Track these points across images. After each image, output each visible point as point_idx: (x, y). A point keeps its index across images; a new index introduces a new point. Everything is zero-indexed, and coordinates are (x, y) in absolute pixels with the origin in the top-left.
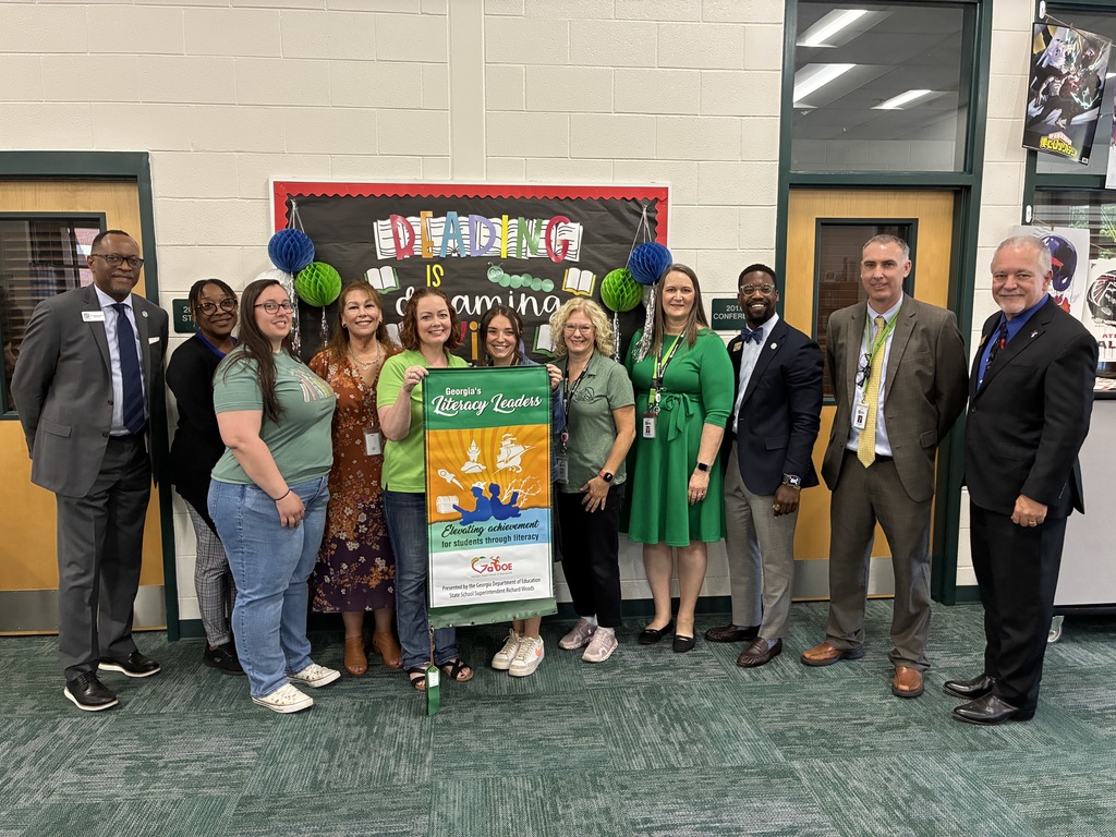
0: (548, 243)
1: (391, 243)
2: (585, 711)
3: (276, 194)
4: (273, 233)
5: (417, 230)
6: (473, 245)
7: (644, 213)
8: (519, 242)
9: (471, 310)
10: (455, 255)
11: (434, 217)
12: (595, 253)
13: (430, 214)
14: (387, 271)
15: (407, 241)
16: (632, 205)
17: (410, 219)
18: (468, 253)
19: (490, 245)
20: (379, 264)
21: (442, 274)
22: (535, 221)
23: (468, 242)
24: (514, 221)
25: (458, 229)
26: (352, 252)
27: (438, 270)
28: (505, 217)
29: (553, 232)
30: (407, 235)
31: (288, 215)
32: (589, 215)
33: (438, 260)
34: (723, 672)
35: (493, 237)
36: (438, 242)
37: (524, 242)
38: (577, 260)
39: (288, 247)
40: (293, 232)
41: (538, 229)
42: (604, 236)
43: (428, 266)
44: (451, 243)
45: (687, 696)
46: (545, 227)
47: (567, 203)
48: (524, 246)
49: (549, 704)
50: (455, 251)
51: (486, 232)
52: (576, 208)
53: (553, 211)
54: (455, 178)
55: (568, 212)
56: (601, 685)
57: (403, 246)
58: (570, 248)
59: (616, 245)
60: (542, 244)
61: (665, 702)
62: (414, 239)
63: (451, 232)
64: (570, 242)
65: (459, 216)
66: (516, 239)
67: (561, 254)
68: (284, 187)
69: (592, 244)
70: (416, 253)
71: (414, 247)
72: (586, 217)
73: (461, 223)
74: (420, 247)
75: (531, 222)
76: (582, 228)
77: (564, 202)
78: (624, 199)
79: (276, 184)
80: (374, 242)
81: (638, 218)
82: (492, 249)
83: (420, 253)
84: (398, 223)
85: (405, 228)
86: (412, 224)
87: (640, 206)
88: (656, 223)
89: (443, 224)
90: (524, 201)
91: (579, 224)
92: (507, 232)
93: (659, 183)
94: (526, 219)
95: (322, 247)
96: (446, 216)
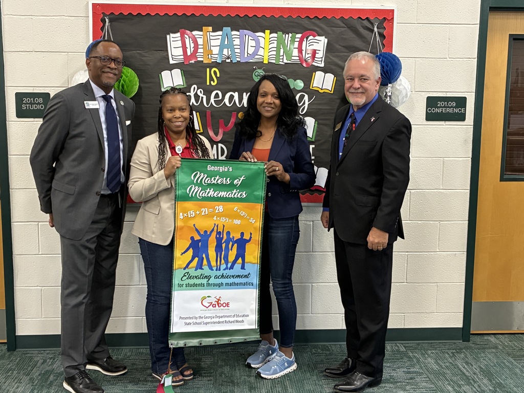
0: (300, 51)
1: (180, 52)
3: (94, 13)
4: (91, 41)
5: (200, 41)
7: (376, 29)
8: (278, 51)
9: (240, 103)
10: (228, 61)
11: (214, 31)
12: (336, 60)
13: (210, 29)
14: (177, 72)
15: (192, 50)
16: (366, 23)
17: (195, 33)
18: (239, 59)
19: (255, 53)
20: (171, 68)
21: (218, 75)
22: (290, 35)
23: (238, 51)
24: (275, 35)
25: (231, 41)
26: (150, 58)
27: (215, 72)
28: (268, 32)
29: (304, 43)
30: (192, 45)
31: (102, 29)
32: (332, 30)
33: (216, 64)
35: (258, 47)
36: (216, 50)
37: (282, 51)
38: (322, 65)
41: (293, 41)
42: (343, 46)
43: (208, 70)
44: (225, 52)
46: (298, 40)
47: (317, 22)
48: (282, 54)
50: (228, 58)
51: (253, 43)
52: (323, 26)
53: (304, 27)
55: (316, 29)
57: (189, 54)
58: (317, 56)
60: (295, 53)
62: (198, 48)
63: (226, 43)
64: (317, 52)
65: (232, 31)
66: (275, 49)
67: (310, 61)
68: (100, 8)
69: (334, 52)
70: (199, 59)
71: (198, 54)
72: (330, 32)
73: (233, 37)
74: (202, 54)
75: (287, 35)
76: (326, 40)
77: (313, 20)
78: (360, 18)
79: (94, 5)
80: (167, 51)
81: (370, 33)
82: (257, 57)
83: (202, 59)
84: (186, 36)
85: (191, 40)
86: (196, 36)
87: (372, 24)
88: (384, 37)
89: (220, 37)
90: (281, 19)
91: (324, 37)
92: (268, 43)
93: (388, 6)
94: (283, 34)
95: (127, 54)
96: (222, 31)
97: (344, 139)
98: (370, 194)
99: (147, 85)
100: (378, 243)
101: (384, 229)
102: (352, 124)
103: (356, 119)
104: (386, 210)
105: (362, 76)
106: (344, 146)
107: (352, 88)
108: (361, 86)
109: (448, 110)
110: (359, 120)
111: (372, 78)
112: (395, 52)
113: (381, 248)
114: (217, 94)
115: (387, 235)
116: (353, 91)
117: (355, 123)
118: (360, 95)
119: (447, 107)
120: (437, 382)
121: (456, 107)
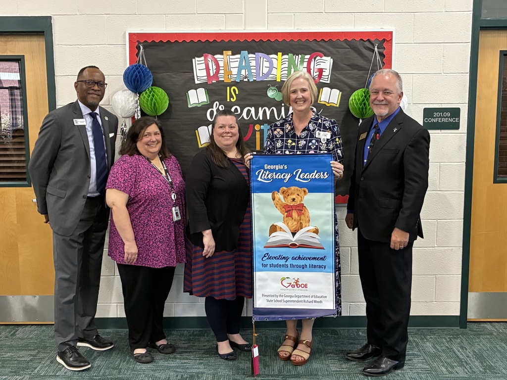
0: (309, 70)
1: (204, 73)
3: (130, 41)
4: (128, 65)
5: (221, 64)
6: (258, 73)
7: (376, 49)
8: (289, 71)
9: (256, 117)
10: (246, 80)
11: (233, 54)
12: (341, 77)
13: (230, 52)
14: (201, 91)
15: (215, 71)
16: (367, 44)
17: (216, 56)
18: (255, 79)
19: (269, 73)
20: (196, 87)
21: (237, 93)
22: (300, 56)
23: (254, 71)
24: (286, 56)
25: (248, 62)
26: (178, 79)
27: (234, 90)
28: (280, 54)
29: (312, 63)
30: (215, 67)
31: (137, 55)
32: (337, 51)
33: (235, 84)
35: (271, 67)
36: (235, 71)
38: (328, 82)
39: (136, 76)
40: (139, 66)
41: (302, 62)
42: (347, 65)
43: (228, 88)
44: (243, 72)
46: (307, 60)
47: (324, 44)
50: (246, 78)
51: (267, 64)
52: (329, 47)
53: (312, 49)
54: (247, 28)
55: (323, 50)
57: (212, 74)
58: (324, 74)
59: (356, 72)
62: (219, 70)
63: (244, 64)
64: (324, 70)
65: (249, 54)
66: (287, 69)
67: (317, 78)
69: (339, 71)
70: (220, 79)
71: (219, 75)
72: (335, 53)
73: (250, 59)
74: (223, 75)
75: (297, 57)
76: (332, 60)
77: (320, 43)
78: (362, 39)
79: (130, 35)
80: (193, 72)
81: (371, 53)
82: (271, 76)
83: (223, 79)
84: (209, 59)
85: (213, 62)
86: (218, 59)
87: (373, 45)
88: (384, 56)
89: (239, 60)
90: (293, 42)
91: (330, 57)
92: (281, 64)
93: (387, 29)
95: (159, 76)
96: (240, 54)
97: (369, 147)
98: (393, 197)
99: (176, 102)
100: (400, 242)
101: (405, 229)
102: (376, 134)
103: (379, 129)
104: (407, 212)
105: (386, 90)
106: (369, 153)
107: (376, 101)
108: (385, 98)
109: (443, 120)
110: (382, 131)
111: (394, 92)
112: (394, 67)
113: (402, 247)
114: (236, 109)
115: (408, 235)
116: (378, 103)
117: (378, 133)
118: (383, 106)
119: (442, 117)
121: (450, 117)
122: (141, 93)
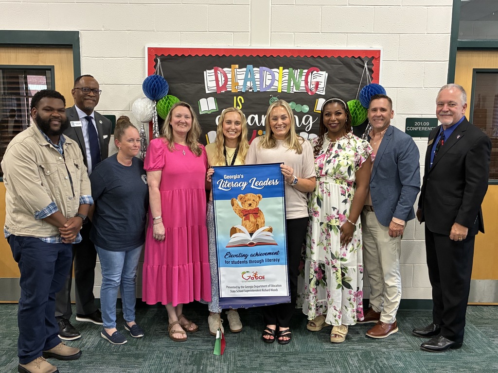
0: (306, 83)
1: (214, 84)
2: (325, 364)
3: (149, 55)
4: (147, 76)
5: (229, 76)
6: (261, 84)
7: (366, 65)
8: (289, 83)
9: (259, 123)
10: (251, 91)
11: (240, 68)
12: (335, 90)
13: (237, 66)
14: (211, 100)
15: (223, 82)
16: (358, 61)
17: (225, 69)
18: (259, 90)
19: (272, 85)
20: (207, 96)
21: (243, 102)
22: (299, 70)
23: (258, 83)
24: (287, 70)
25: (253, 75)
26: (191, 89)
27: (240, 100)
28: (281, 68)
29: (310, 77)
30: (223, 79)
31: (155, 67)
33: (241, 94)
34: (409, 346)
35: (273, 80)
36: (241, 83)
37: (292, 83)
38: (324, 93)
39: (154, 85)
40: (157, 77)
41: (301, 75)
42: (341, 79)
43: (235, 97)
44: (248, 84)
45: (387, 359)
46: (305, 74)
47: (319, 60)
48: (292, 85)
49: (303, 359)
50: (251, 88)
51: (270, 77)
52: (325, 63)
53: (310, 64)
54: (252, 45)
55: (319, 65)
56: (334, 349)
57: (221, 85)
58: (319, 86)
59: (348, 85)
60: (303, 84)
61: (374, 362)
62: (227, 81)
63: (249, 77)
64: (320, 83)
65: (254, 67)
66: (287, 81)
67: (314, 90)
68: (153, 51)
69: (333, 84)
70: (228, 90)
71: (227, 86)
72: (330, 68)
73: (254, 72)
74: (231, 86)
75: (296, 71)
76: (327, 74)
77: (317, 59)
78: (353, 57)
79: (149, 49)
80: (204, 83)
81: (361, 69)
82: (273, 87)
83: (230, 90)
84: (218, 72)
85: (222, 74)
86: (226, 72)
87: (363, 62)
88: (373, 72)
89: (245, 73)
90: (293, 58)
91: (325, 72)
92: (282, 77)
93: (375, 48)
94: (293, 69)
95: (174, 86)
96: (246, 67)
109: (423, 128)
112: (382, 83)
118: (448, 117)
119: (422, 126)
120: (413, 342)
121: (429, 126)
122: (158, 100)
